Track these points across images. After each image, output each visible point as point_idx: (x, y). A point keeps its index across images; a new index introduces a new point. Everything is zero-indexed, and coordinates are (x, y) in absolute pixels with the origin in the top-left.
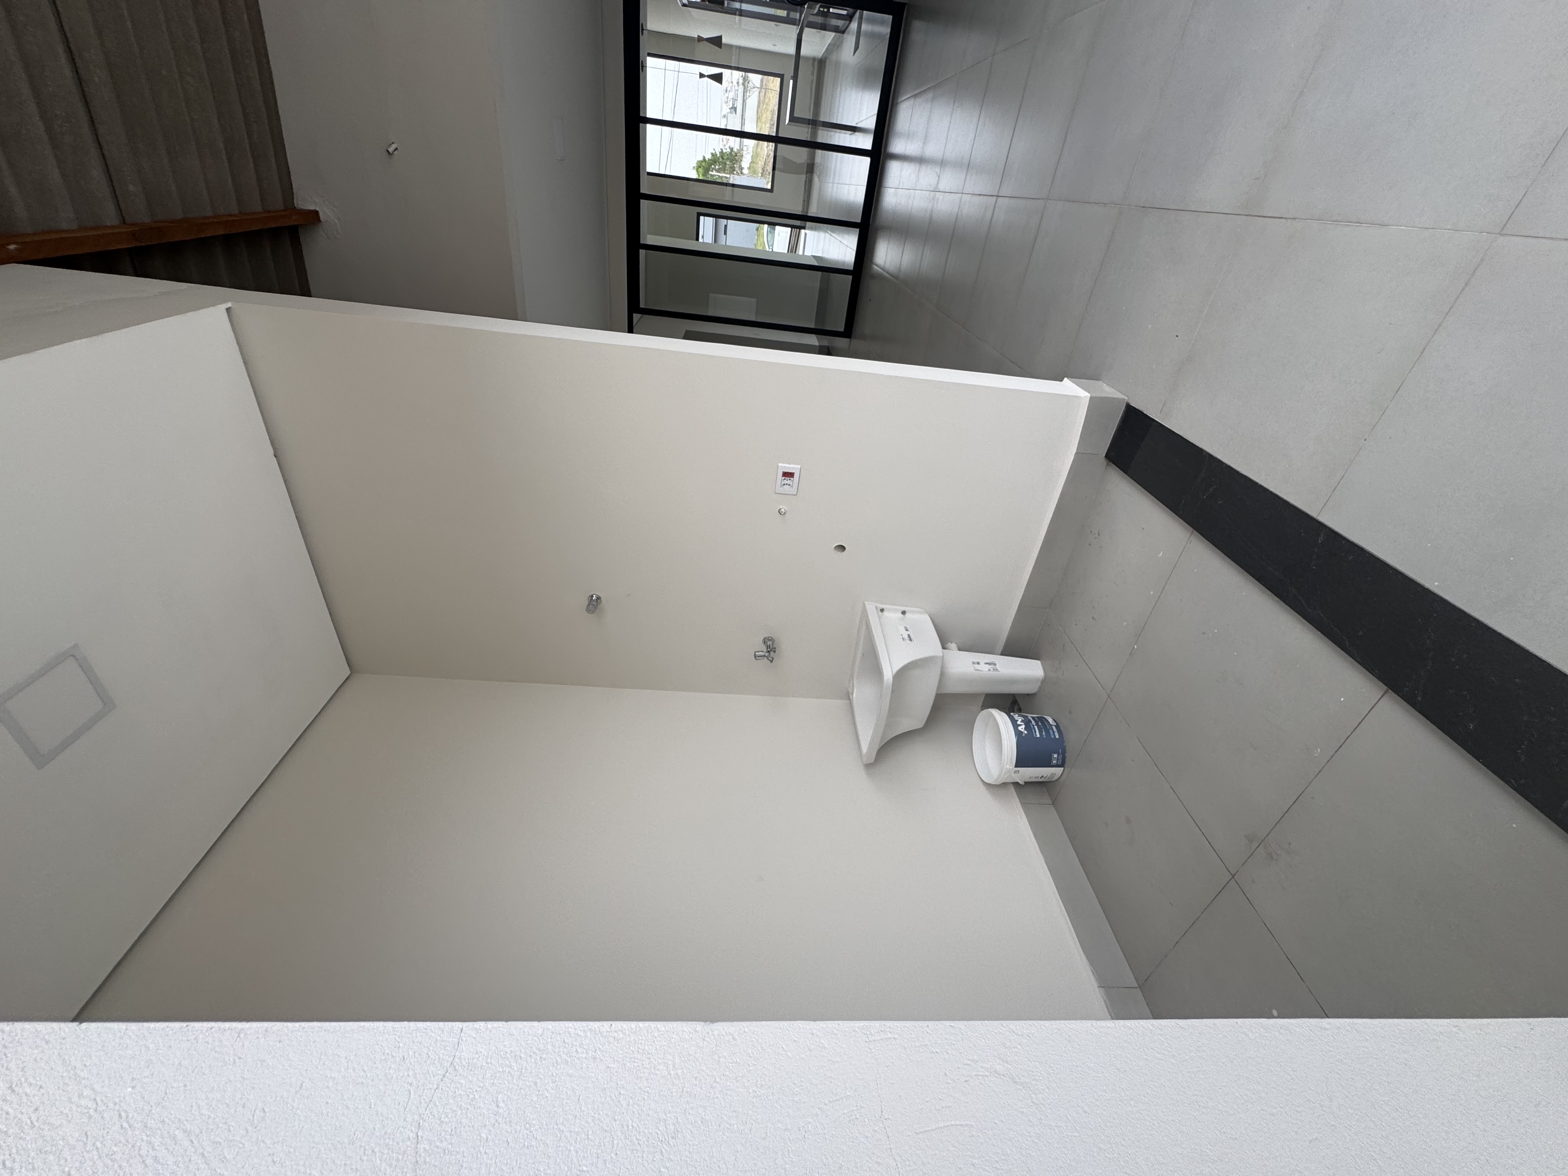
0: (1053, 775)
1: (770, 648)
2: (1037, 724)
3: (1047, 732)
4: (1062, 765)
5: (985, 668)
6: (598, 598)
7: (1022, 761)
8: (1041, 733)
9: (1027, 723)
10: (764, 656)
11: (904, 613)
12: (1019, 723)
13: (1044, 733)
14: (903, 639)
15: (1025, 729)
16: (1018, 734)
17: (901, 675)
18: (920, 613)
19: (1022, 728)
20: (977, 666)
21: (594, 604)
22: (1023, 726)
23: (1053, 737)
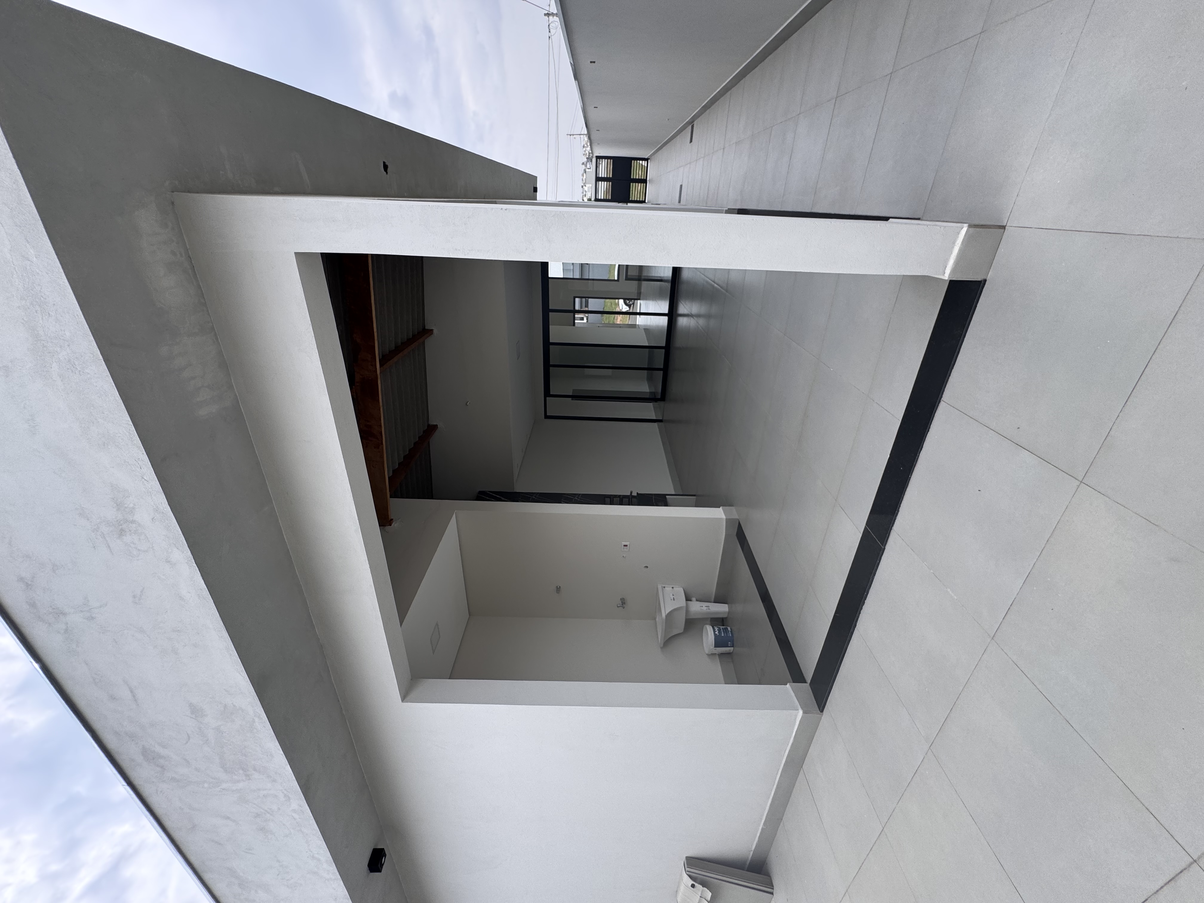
0: (730, 650)
1: (623, 602)
2: (723, 631)
3: (727, 634)
4: (733, 647)
5: (704, 608)
6: (560, 587)
7: (717, 645)
8: (724, 634)
9: (719, 631)
10: (620, 606)
11: (673, 588)
12: (716, 630)
13: (725, 634)
14: (671, 600)
15: (718, 633)
16: (715, 634)
17: (670, 615)
18: (678, 587)
19: (717, 633)
20: (702, 608)
21: (558, 589)
22: (717, 632)
23: (728, 635)
